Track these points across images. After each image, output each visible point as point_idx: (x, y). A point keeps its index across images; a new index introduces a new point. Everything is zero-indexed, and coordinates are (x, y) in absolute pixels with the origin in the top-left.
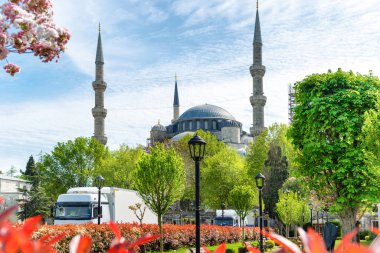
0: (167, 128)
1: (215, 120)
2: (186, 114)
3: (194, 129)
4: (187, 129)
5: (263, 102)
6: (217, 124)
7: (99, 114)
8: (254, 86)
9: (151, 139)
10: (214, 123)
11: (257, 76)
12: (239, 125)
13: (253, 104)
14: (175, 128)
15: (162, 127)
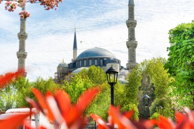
0: (69, 65)
1: (102, 59)
2: (82, 55)
3: (88, 65)
4: (83, 66)
5: (135, 46)
6: (104, 61)
7: (22, 56)
8: (129, 34)
9: (58, 73)
10: (102, 61)
11: (131, 27)
12: (119, 62)
13: (128, 47)
14: (74, 65)
15: (65, 64)
